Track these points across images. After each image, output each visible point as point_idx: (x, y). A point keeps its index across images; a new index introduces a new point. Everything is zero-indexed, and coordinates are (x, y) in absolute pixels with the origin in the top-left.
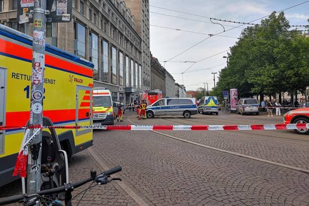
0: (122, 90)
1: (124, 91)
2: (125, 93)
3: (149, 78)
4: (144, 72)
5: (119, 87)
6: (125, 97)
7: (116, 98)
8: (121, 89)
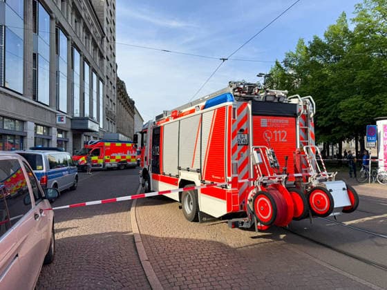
0: (65, 123)
1: (69, 126)
2: (72, 129)
3: (114, 110)
4: (108, 97)
5: (56, 113)
6: (71, 140)
7: (49, 140)
8: (61, 119)
